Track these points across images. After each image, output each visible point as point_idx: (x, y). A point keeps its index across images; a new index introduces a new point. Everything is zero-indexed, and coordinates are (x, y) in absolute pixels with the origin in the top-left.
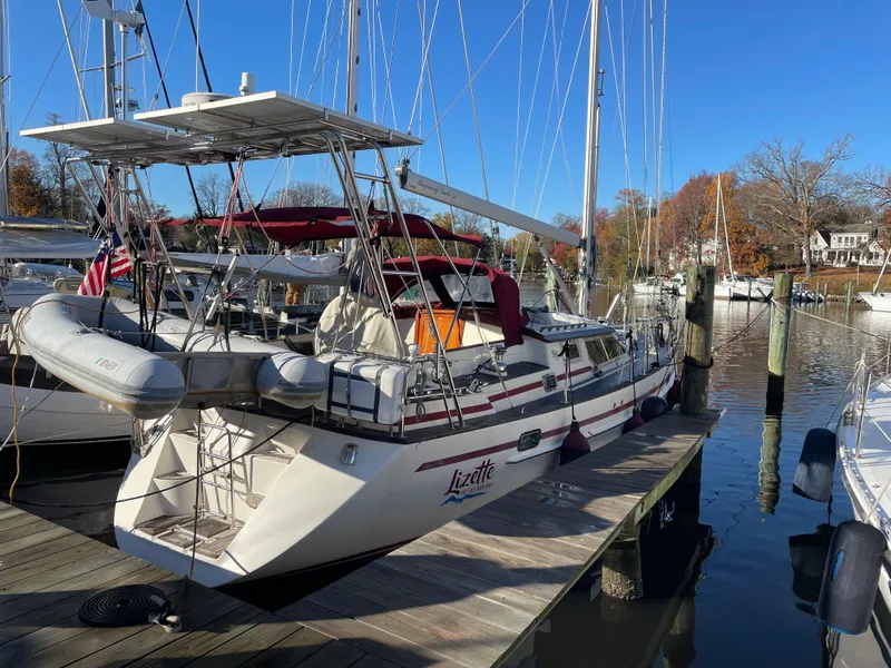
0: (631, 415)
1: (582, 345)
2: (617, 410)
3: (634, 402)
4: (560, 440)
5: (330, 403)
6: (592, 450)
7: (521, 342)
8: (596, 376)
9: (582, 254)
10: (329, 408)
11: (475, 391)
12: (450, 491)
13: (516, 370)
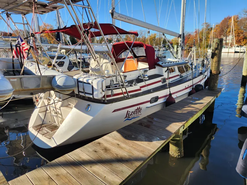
0: (191, 89)
1: (176, 68)
2: (186, 88)
3: (193, 86)
4: (165, 99)
5: (79, 92)
6: (176, 102)
7: (155, 68)
8: (181, 77)
9: (180, 39)
10: (79, 93)
11: (135, 85)
12: (126, 117)
13: (151, 77)
